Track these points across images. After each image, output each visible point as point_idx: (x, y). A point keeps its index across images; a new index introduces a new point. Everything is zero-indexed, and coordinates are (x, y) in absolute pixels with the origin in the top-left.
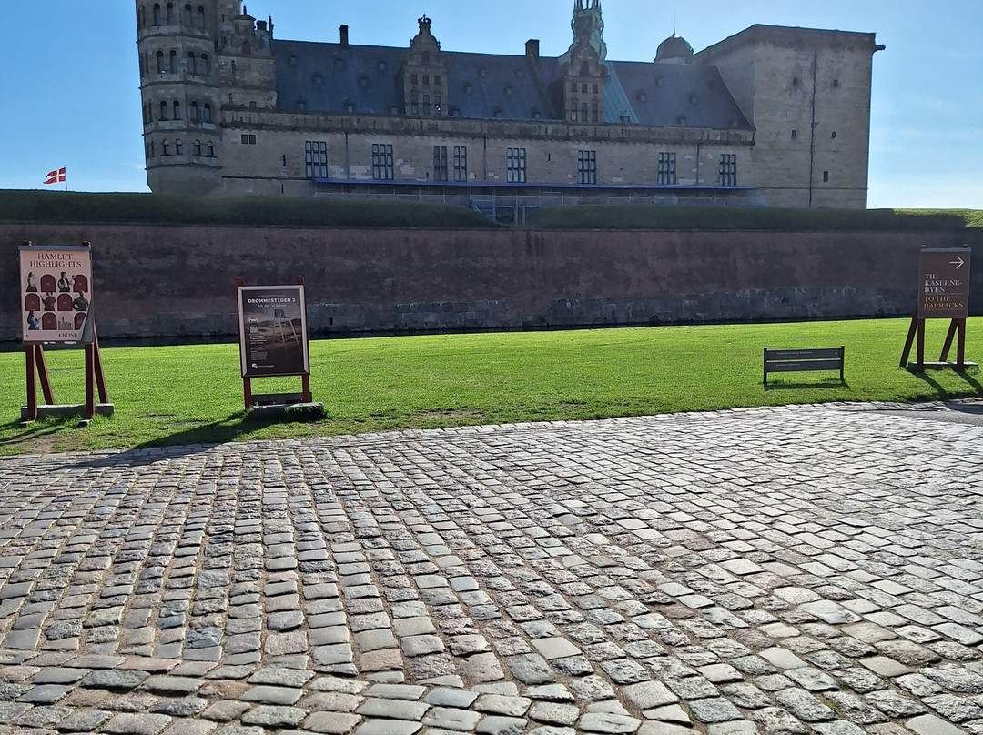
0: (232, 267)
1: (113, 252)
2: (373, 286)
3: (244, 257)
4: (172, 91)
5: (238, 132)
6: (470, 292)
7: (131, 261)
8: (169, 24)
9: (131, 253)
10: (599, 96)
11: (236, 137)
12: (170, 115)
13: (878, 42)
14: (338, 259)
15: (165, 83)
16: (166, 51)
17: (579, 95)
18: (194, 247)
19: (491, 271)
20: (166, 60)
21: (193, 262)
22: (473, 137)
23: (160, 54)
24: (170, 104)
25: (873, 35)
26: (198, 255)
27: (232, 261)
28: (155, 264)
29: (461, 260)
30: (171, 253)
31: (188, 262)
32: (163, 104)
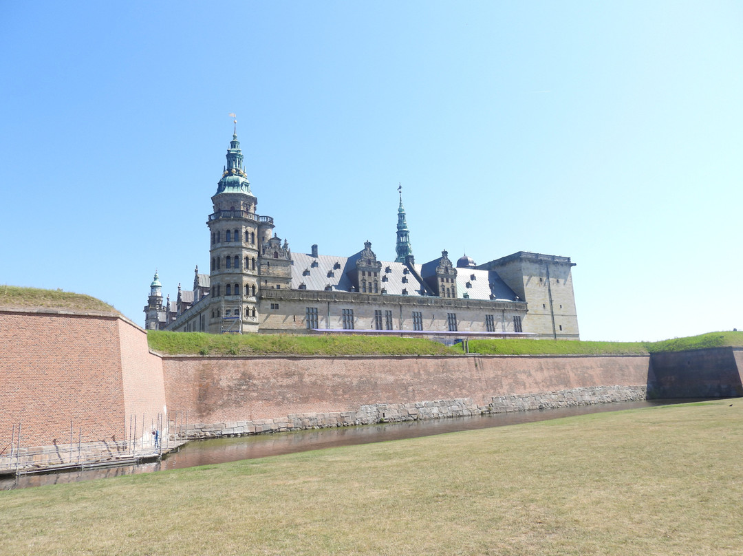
0: (328, 383)
1: (262, 375)
2: (403, 392)
3: (334, 376)
4: (234, 279)
5: (269, 302)
6: (452, 393)
7: (272, 380)
8: (235, 241)
9: (272, 375)
10: (454, 285)
11: (268, 305)
12: (233, 292)
13: (572, 262)
14: (383, 376)
15: (230, 274)
16: (232, 256)
17: (445, 284)
18: (306, 370)
19: (460, 381)
20: (232, 261)
21: (307, 380)
22: (395, 305)
23: (228, 258)
24: (233, 286)
25: (569, 259)
26: (309, 375)
27: (328, 379)
28: (286, 382)
29: (445, 374)
30: (294, 375)
31: (304, 380)
32: (228, 286)
